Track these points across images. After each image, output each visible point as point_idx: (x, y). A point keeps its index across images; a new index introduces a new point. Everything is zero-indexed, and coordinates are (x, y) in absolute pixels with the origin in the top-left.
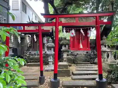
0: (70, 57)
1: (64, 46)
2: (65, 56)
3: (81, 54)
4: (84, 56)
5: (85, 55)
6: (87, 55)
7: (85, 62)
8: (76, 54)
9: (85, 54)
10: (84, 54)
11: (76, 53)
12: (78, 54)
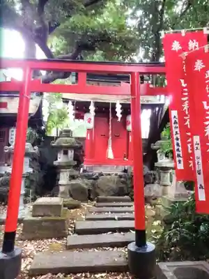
0: (79, 182)
1: (62, 152)
2: (64, 179)
3: (109, 175)
4: (116, 178)
5: (121, 177)
6: (125, 177)
7: (119, 195)
8: (97, 174)
9: (119, 173)
10: (116, 175)
11: (97, 171)
12: (101, 174)
